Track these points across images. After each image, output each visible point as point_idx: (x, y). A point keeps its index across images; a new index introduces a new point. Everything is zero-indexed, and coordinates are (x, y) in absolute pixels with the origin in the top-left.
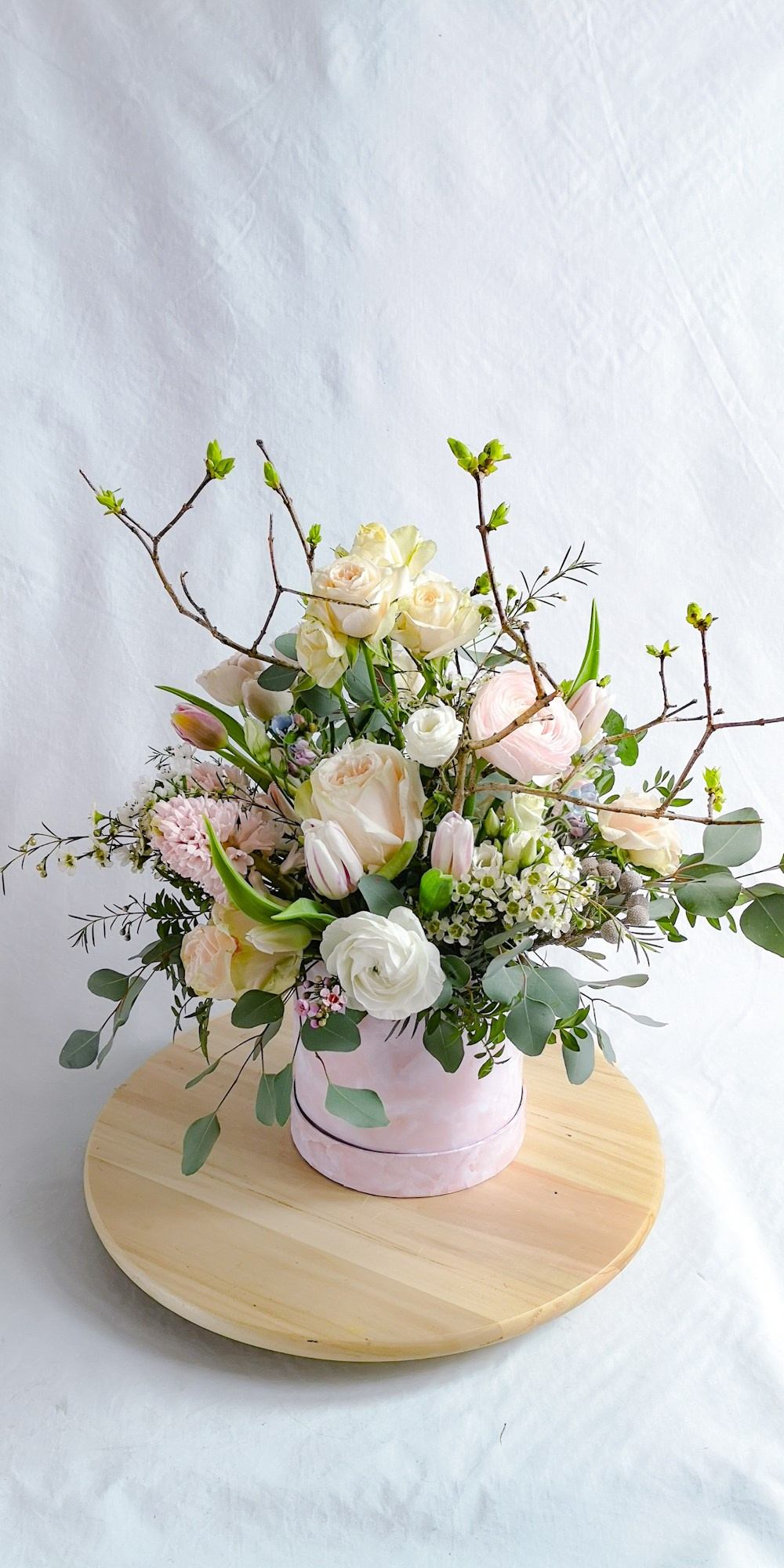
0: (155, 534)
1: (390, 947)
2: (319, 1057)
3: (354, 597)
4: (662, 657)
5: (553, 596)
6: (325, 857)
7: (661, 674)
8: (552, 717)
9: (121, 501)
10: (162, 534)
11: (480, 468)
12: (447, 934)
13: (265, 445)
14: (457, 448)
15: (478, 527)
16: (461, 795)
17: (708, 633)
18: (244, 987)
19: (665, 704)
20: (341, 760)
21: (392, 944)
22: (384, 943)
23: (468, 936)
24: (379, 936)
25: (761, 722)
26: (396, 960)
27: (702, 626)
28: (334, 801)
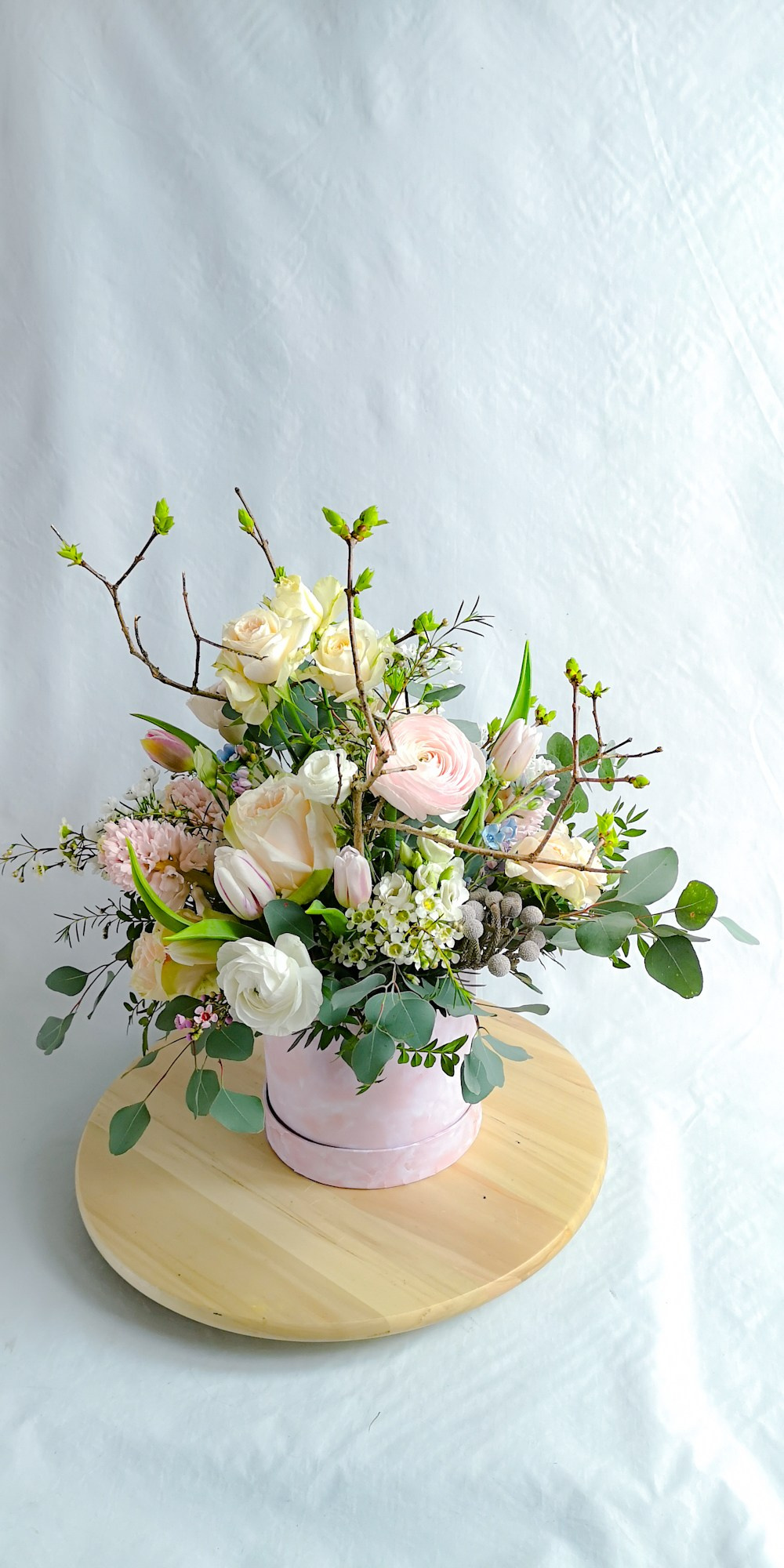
0: (113, 583)
1: (265, 972)
2: (220, 1062)
3: (251, 648)
4: (594, 697)
5: (451, 646)
6: (229, 884)
7: (594, 713)
8: (414, 768)
9: (82, 555)
10: (119, 583)
11: (352, 536)
12: (347, 957)
13: (241, 492)
14: (329, 516)
15: (345, 590)
16: (358, 831)
17: (578, 689)
18: (175, 993)
20: (263, 792)
21: (268, 969)
22: (261, 968)
23: (366, 961)
24: (255, 961)
26: (270, 984)
27: (575, 681)
28: (245, 831)
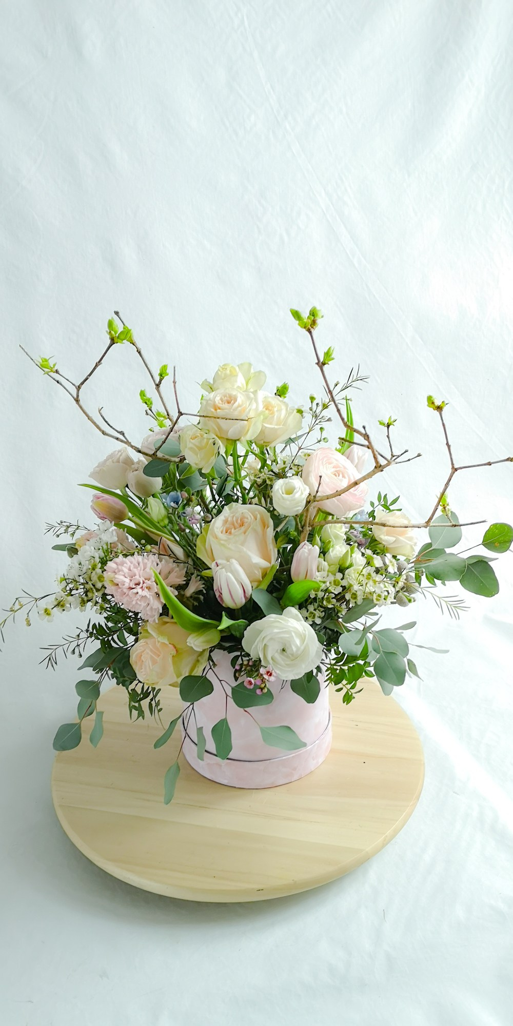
0: (77, 384)
1: (293, 634)
2: (246, 711)
3: (236, 414)
4: (388, 426)
5: (343, 399)
6: (234, 583)
7: (388, 437)
9: (54, 365)
10: (82, 383)
11: (310, 326)
12: (307, 618)
13: (120, 314)
14: (296, 315)
15: (317, 364)
17: (443, 413)
18: (181, 675)
19: (392, 455)
20: (224, 519)
21: (295, 632)
22: (289, 632)
24: (285, 628)
25: (489, 464)
26: (298, 642)
27: (439, 408)
28: (230, 546)
